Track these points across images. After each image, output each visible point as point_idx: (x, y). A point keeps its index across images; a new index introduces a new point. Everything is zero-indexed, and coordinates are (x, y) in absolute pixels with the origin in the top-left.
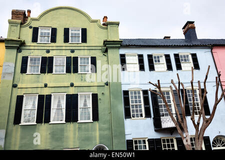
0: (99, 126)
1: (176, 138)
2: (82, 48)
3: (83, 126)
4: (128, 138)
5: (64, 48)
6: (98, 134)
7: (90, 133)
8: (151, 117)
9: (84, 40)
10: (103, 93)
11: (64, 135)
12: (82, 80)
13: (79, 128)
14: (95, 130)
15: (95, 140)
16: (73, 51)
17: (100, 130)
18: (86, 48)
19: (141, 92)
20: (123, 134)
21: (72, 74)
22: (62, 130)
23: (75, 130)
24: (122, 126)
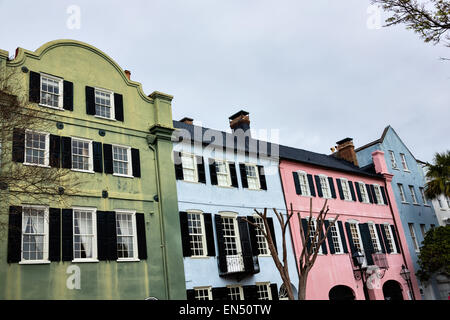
0: (149, 268)
1: (244, 287)
2: (118, 130)
3: (126, 267)
4: (189, 286)
5: (88, 124)
6: (147, 280)
7: (136, 279)
8: (214, 255)
9: (120, 116)
10: (151, 214)
11: (96, 283)
12: (119, 187)
13: (120, 271)
14: (143, 275)
15: (144, 290)
16: (102, 133)
17: (150, 274)
18: (123, 131)
19: (202, 217)
20: (182, 280)
21: (104, 174)
22: (94, 275)
23: (113, 275)
24: (181, 268)
